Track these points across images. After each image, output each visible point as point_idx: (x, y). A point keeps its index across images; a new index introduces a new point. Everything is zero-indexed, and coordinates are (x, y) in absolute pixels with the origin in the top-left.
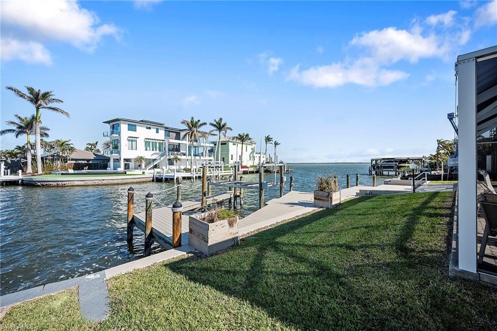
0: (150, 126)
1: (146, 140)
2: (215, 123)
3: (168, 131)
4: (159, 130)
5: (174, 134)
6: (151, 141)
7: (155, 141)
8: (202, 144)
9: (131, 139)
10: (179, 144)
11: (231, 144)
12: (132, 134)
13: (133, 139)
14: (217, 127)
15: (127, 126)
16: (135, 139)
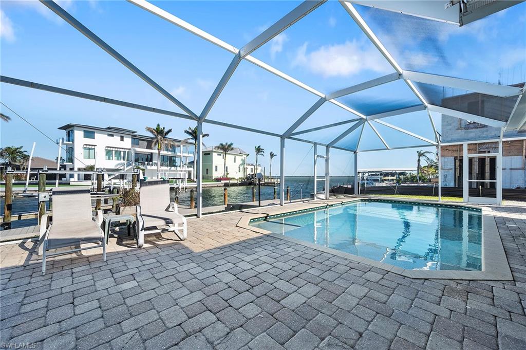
0: (112, 133)
1: (107, 148)
2: (190, 131)
3: (137, 139)
4: (125, 138)
5: (146, 143)
6: (114, 149)
7: (119, 150)
8: (179, 154)
9: (88, 147)
10: (152, 153)
11: (215, 155)
12: (89, 141)
13: (90, 147)
14: (193, 135)
15: (83, 132)
16: (93, 147)
